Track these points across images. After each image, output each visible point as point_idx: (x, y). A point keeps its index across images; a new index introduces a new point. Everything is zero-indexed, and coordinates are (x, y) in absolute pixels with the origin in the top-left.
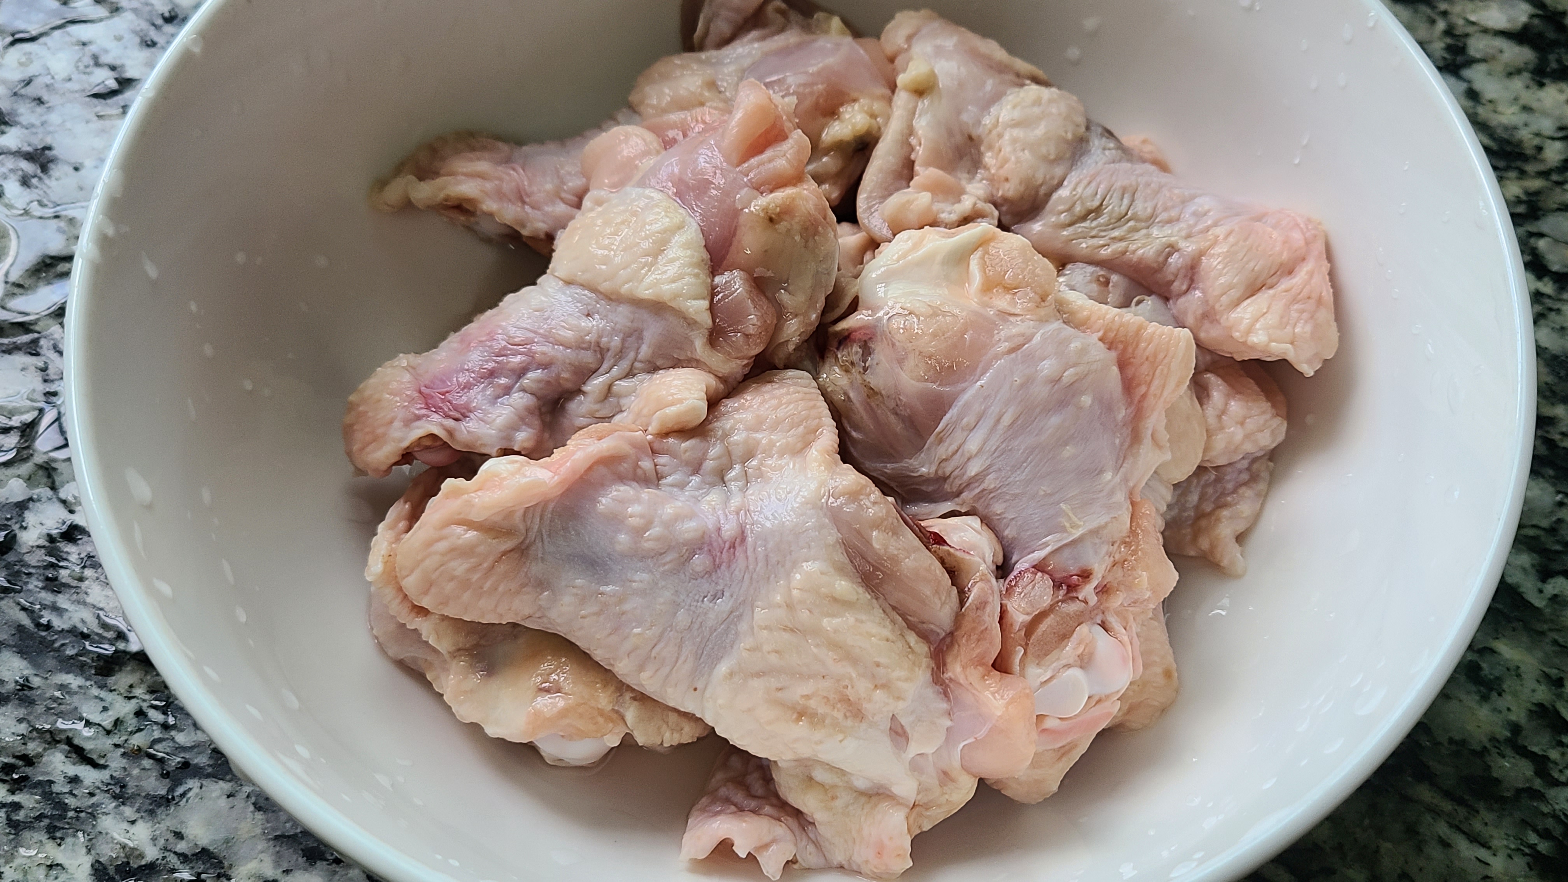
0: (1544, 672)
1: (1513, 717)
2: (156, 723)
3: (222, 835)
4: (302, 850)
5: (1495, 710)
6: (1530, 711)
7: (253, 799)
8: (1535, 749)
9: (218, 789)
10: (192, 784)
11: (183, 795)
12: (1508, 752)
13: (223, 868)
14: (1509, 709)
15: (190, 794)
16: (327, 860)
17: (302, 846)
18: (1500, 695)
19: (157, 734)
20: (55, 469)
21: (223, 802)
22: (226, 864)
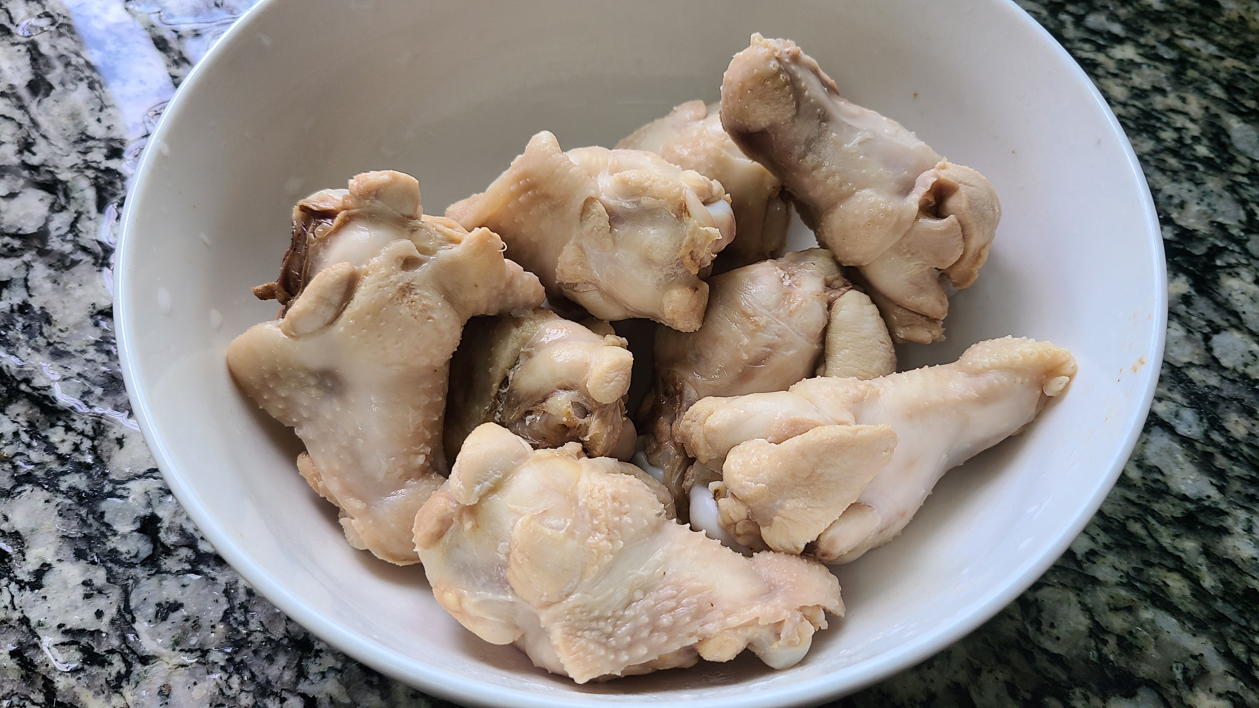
0: (969, 660)
1: (933, 688)
2: (23, 443)
3: (32, 526)
4: (75, 549)
5: (923, 679)
6: (948, 686)
7: (60, 508)
9: (40, 495)
10: (28, 487)
11: (20, 493)
13: (23, 547)
14: (932, 681)
15: (24, 494)
16: (87, 560)
17: (76, 547)
18: (929, 668)
19: (20, 450)
20: (32, 267)
21: (41, 504)
22: (26, 545)
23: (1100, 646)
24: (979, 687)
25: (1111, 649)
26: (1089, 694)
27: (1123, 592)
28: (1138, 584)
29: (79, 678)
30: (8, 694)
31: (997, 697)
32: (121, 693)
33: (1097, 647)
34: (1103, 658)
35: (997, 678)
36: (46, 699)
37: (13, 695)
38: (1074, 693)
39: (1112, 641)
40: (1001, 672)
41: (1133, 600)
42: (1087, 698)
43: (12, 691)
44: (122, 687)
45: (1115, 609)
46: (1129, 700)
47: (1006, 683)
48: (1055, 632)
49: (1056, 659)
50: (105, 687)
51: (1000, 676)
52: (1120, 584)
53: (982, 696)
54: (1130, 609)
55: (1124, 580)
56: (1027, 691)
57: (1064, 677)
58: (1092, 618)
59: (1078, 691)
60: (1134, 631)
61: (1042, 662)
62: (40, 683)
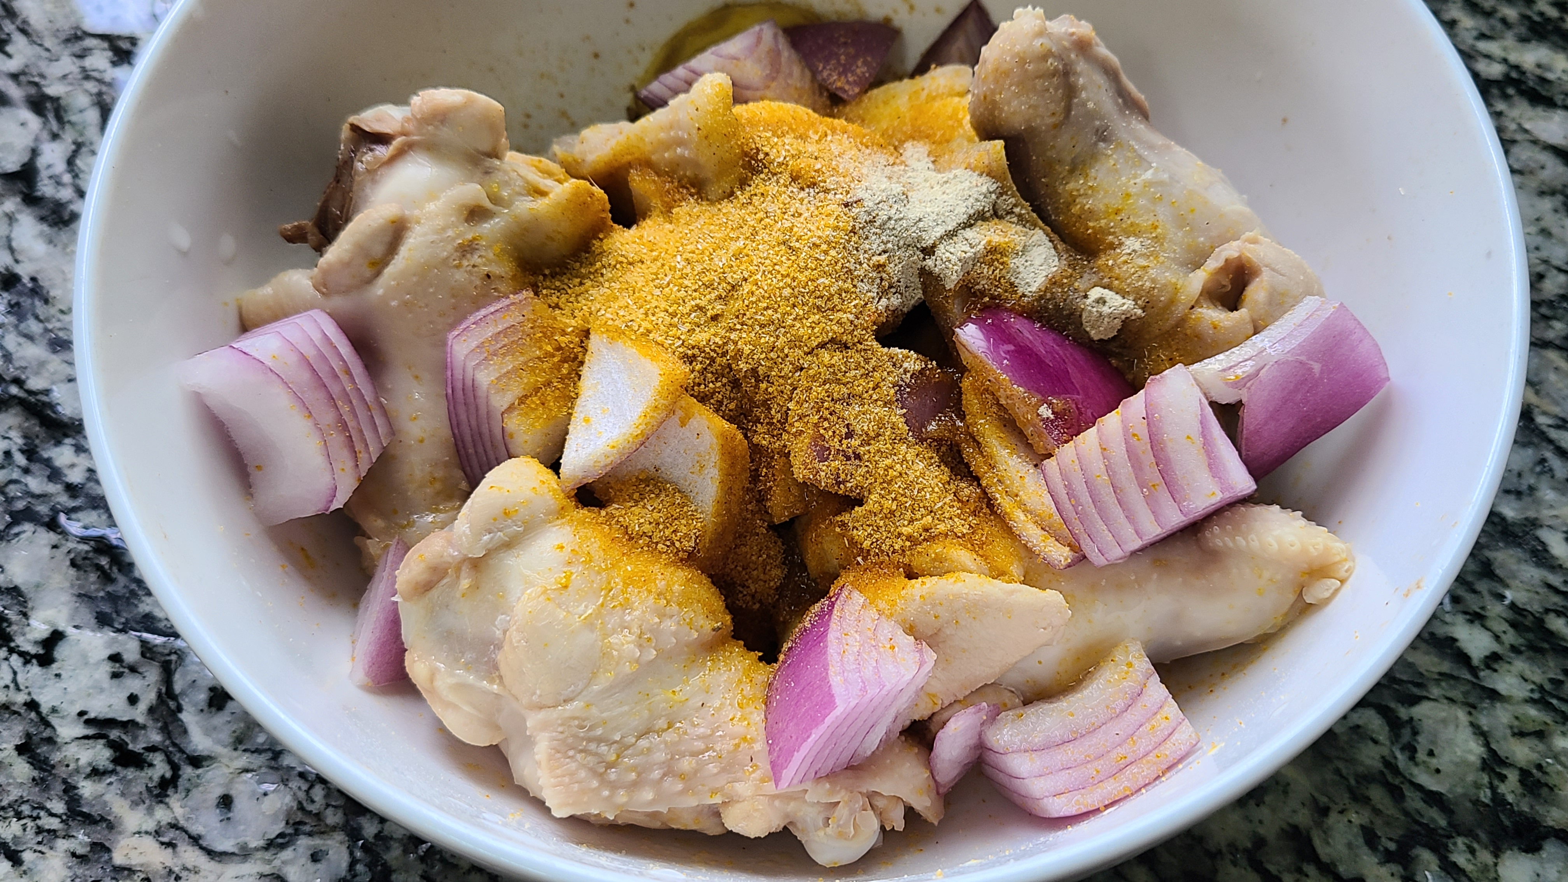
0: (1313, 796)
1: (1262, 831)
2: (19, 467)
3: (36, 579)
4: (97, 612)
5: (1248, 819)
6: (1282, 829)
7: (72, 555)
8: (1272, 868)
9: (46, 537)
10: (28, 527)
11: (17, 535)
12: (1244, 862)
13: (26, 607)
14: (1261, 822)
15: (23, 536)
16: (113, 627)
17: (98, 610)
18: (1258, 805)
19: (15, 475)
20: (17, 220)
21: (47, 551)
22: (30, 605)
23: (1496, 782)
24: (1325, 832)
25: (1510, 788)
26: (1476, 846)
27: (1532, 712)
28: (1554, 702)
29: (110, 784)
30: (16, 801)
31: (1350, 846)
32: (167, 804)
33: (1491, 783)
34: (1498, 800)
35: (1350, 821)
36: (68, 809)
37: (23, 802)
38: (1455, 844)
39: (1513, 777)
40: (1357, 812)
41: (1546, 723)
42: (1472, 851)
43: (21, 797)
44: (168, 796)
45: (1521, 734)
46: (1530, 855)
47: (1362, 827)
48: (1434, 762)
49: (1433, 798)
50: (145, 795)
51: (1354, 817)
52: (1531, 701)
53: (1328, 843)
54: (1540, 735)
55: (1536, 696)
56: (1391, 839)
57: (1443, 823)
58: (1487, 745)
59: (1460, 841)
60: (1544, 764)
61: (1414, 802)
62: (59, 787)
